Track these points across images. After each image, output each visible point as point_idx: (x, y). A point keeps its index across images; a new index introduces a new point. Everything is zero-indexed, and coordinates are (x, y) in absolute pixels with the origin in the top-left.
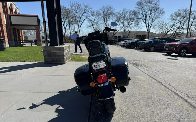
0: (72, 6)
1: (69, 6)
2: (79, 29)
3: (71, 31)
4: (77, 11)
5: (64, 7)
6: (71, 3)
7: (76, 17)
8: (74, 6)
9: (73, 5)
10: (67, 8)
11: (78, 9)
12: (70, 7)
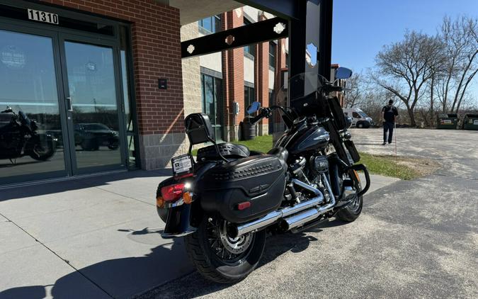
0: (447, 29)
1: (440, 29)
2: (462, 90)
3: (434, 96)
4: (462, 41)
5: (423, 34)
6: (445, 22)
7: (455, 57)
8: (455, 27)
9: (451, 27)
10: (429, 37)
11: (466, 35)
12: (441, 34)
